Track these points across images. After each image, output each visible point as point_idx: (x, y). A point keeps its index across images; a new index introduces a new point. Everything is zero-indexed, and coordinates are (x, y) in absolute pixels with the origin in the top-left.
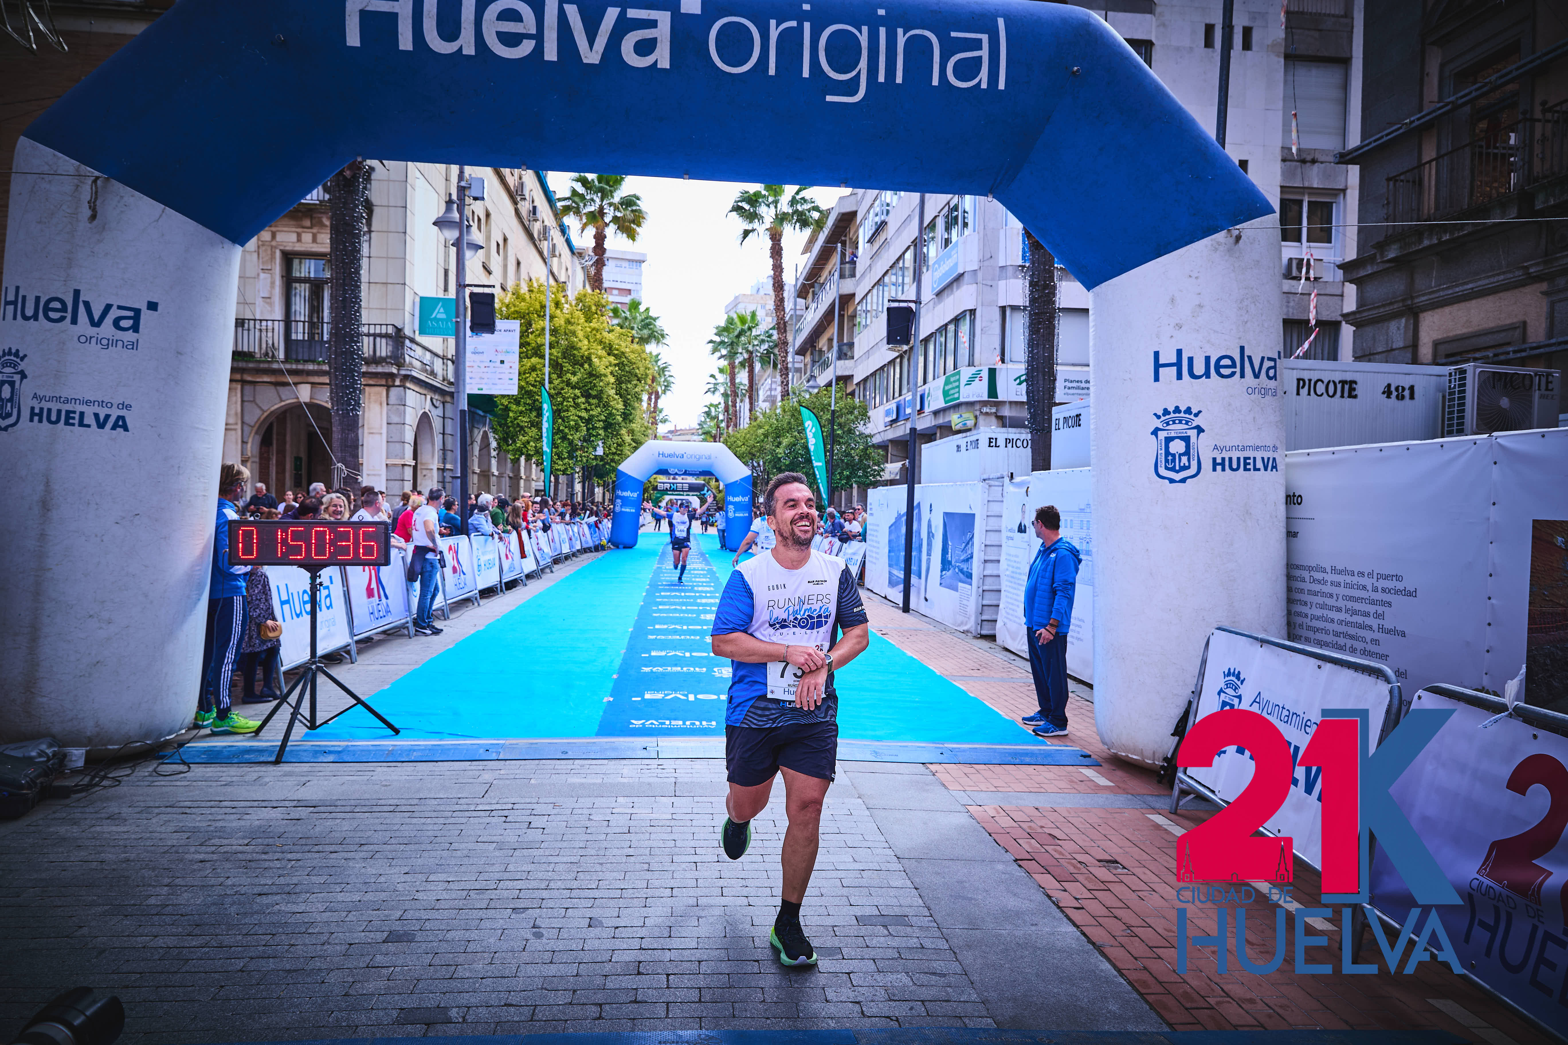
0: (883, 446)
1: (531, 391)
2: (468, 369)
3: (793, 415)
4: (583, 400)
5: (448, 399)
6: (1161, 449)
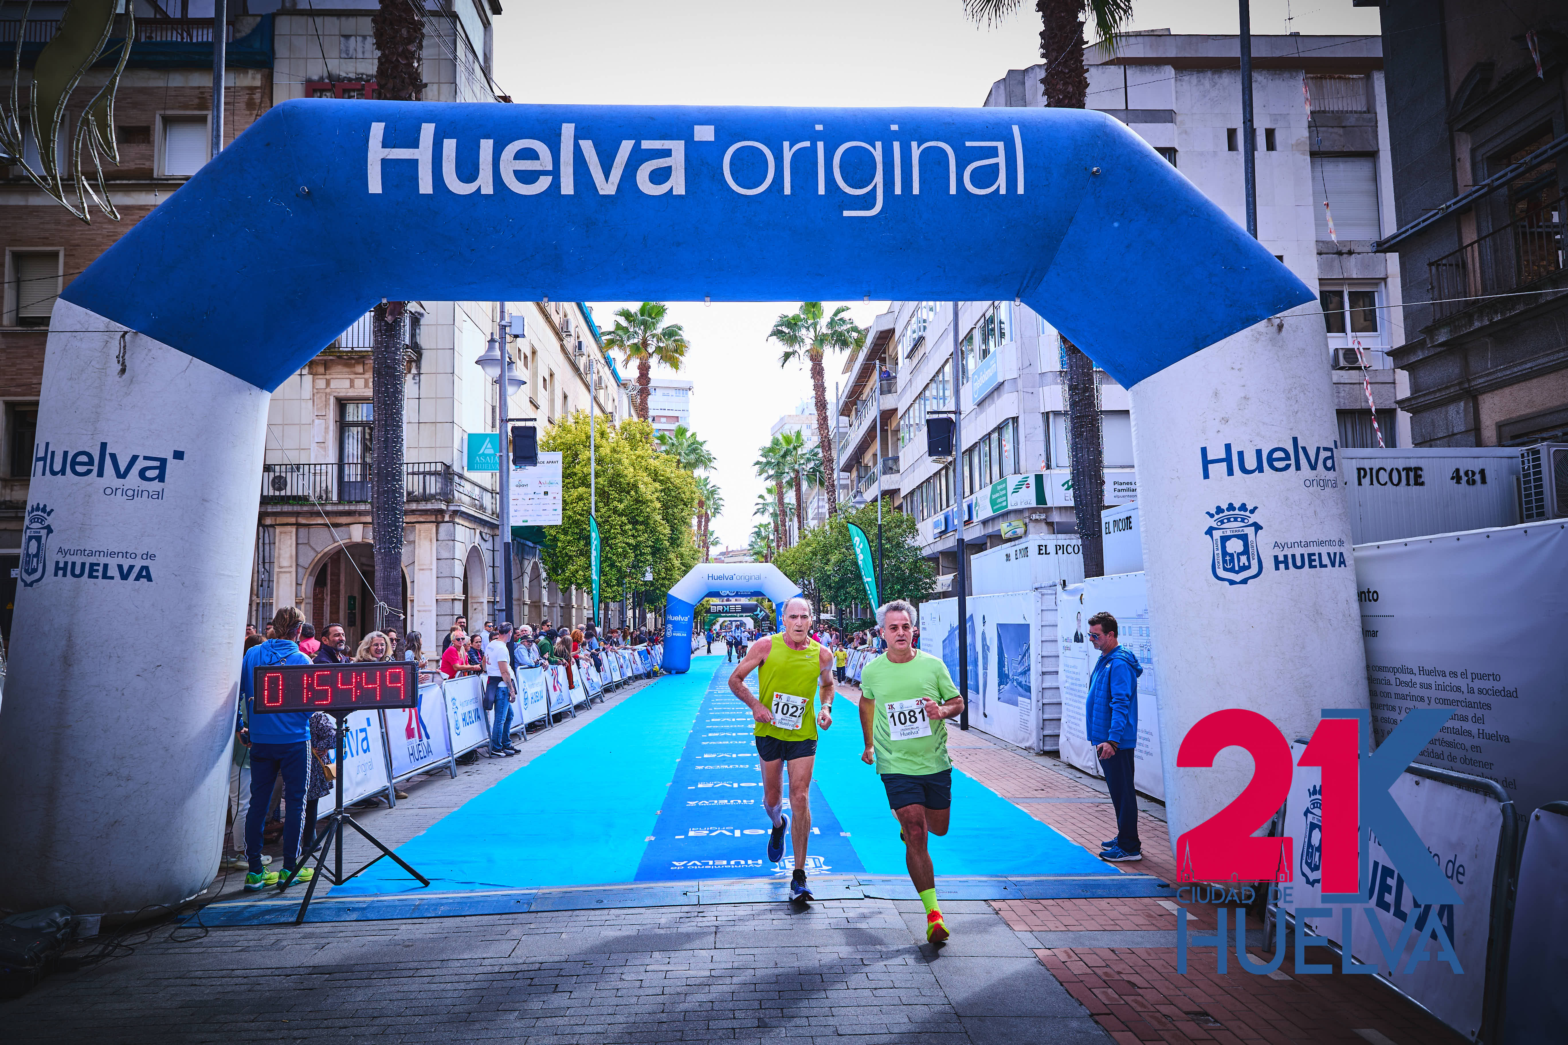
0: (933, 558)
1: (578, 520)
2: (511, 502)
3: (840, 532)
4: (630, 526)
5: (497, 532)
6: (1217, 549)
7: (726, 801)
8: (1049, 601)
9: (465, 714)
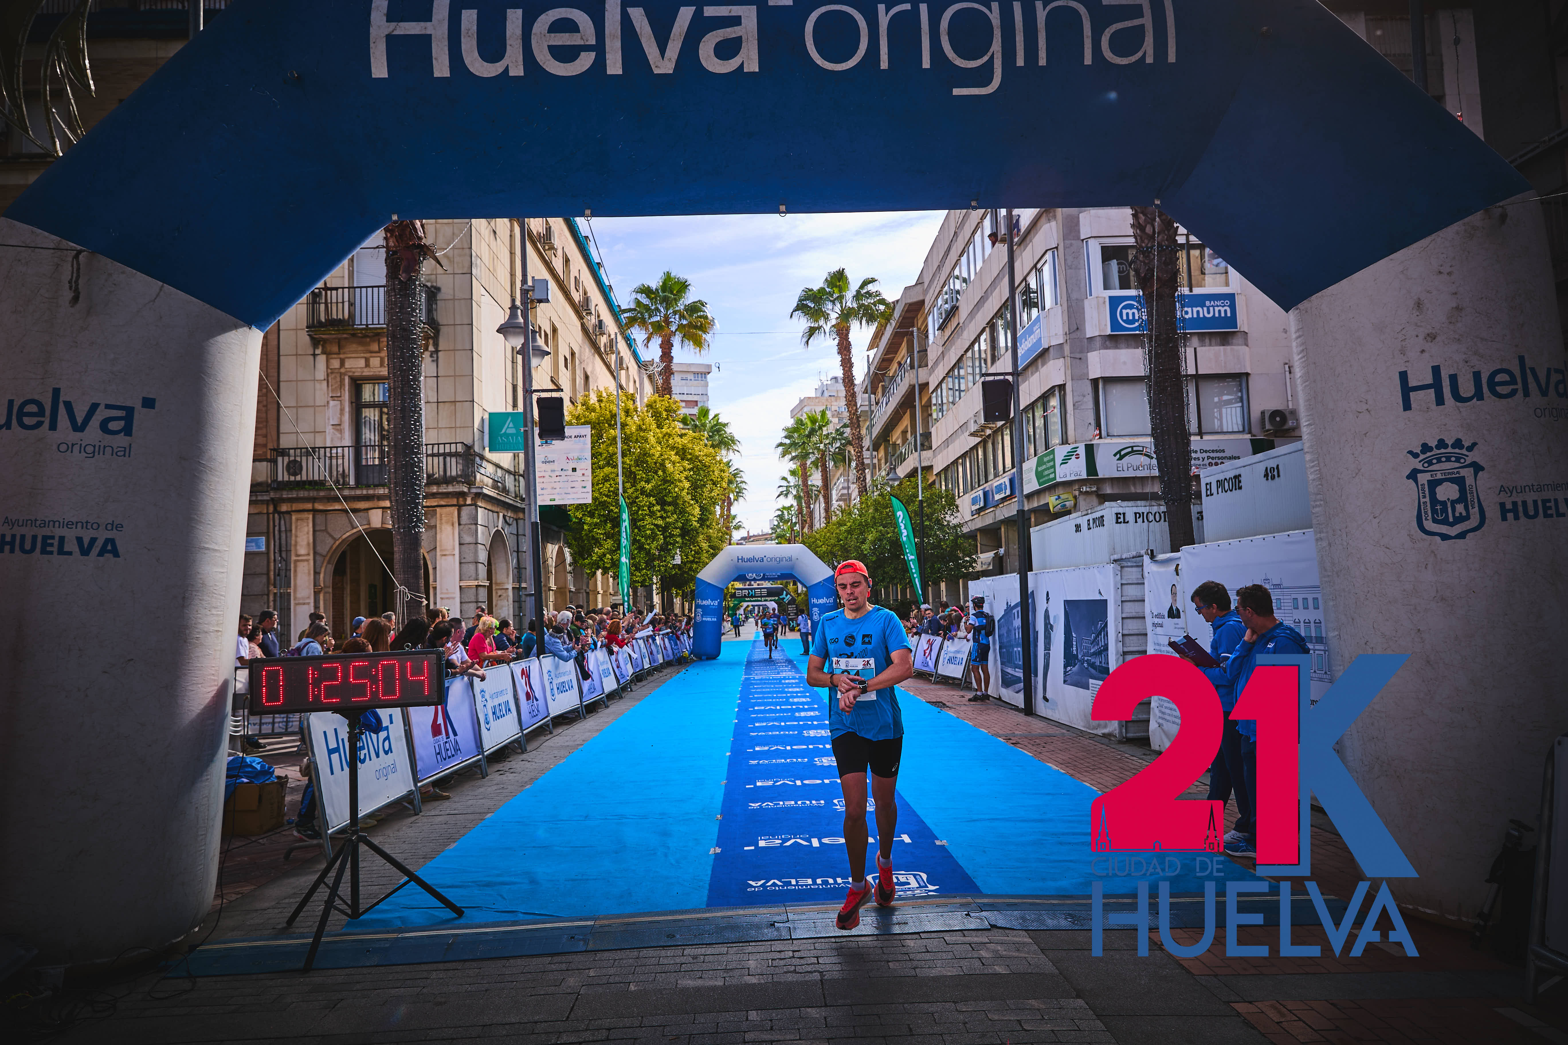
0: (972, 535)
1: (605, 501)
2: (538, 482)
3: (876, 510)
4: (659, 508)
5: (521, 515)
6: (1424, 497)
7: (793, 803)
8: (1132, 574)
9: (495, 707)
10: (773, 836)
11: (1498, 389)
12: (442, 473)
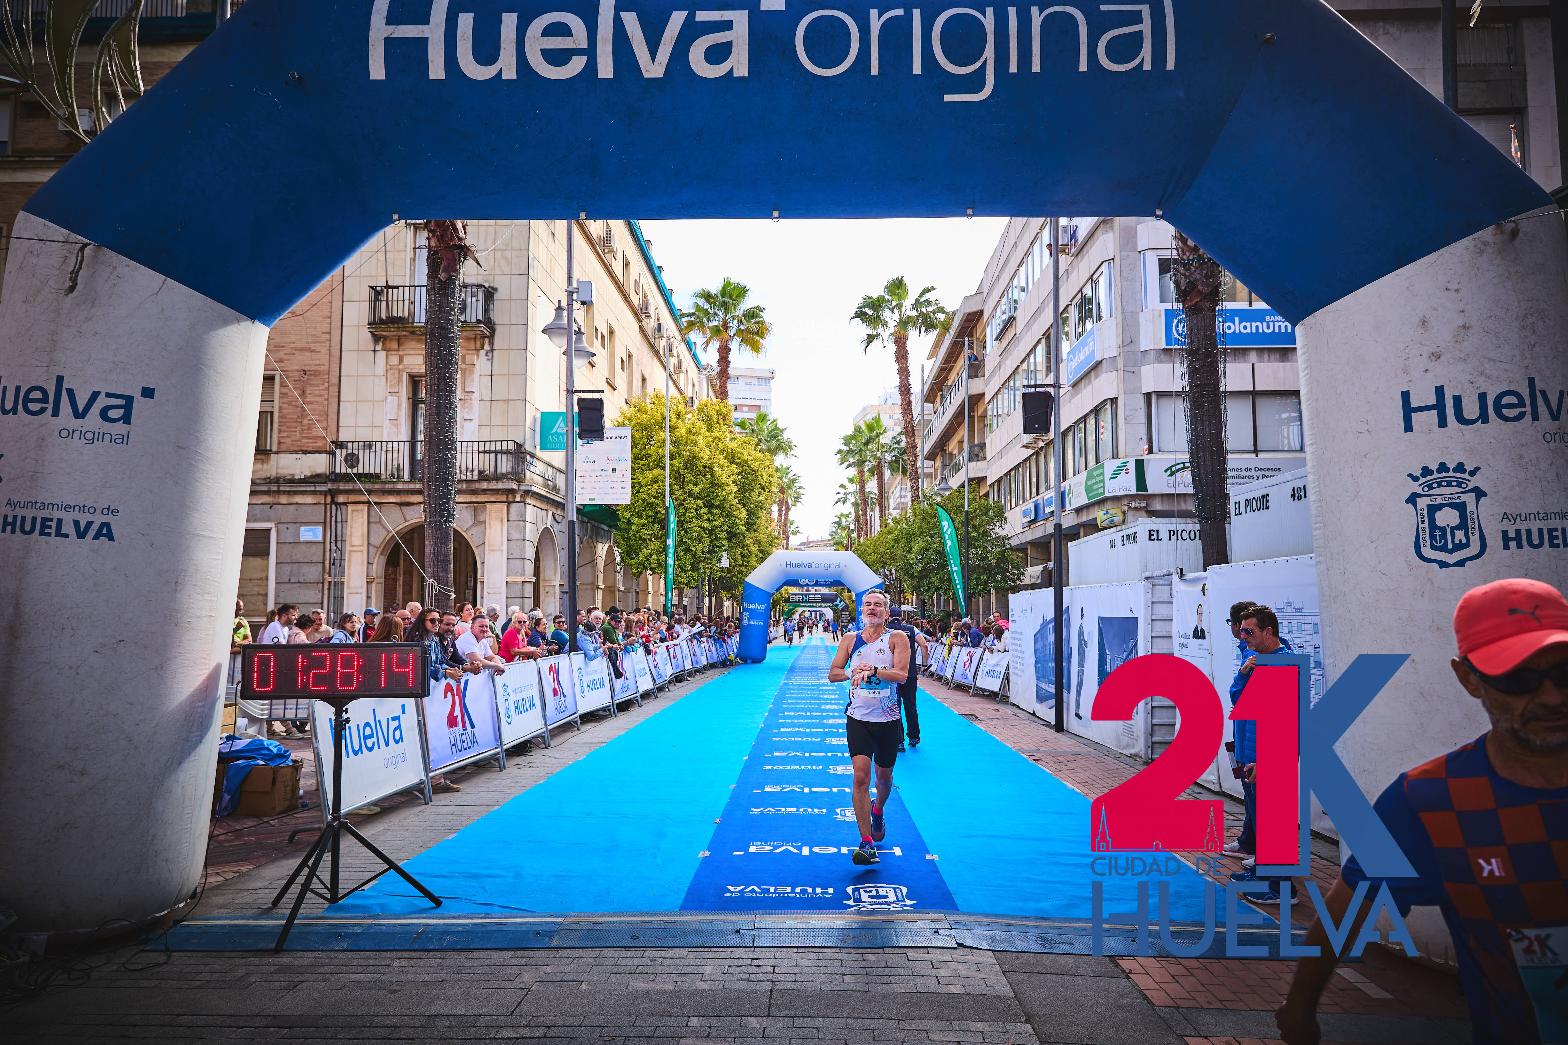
0: (1022, 548)
1: (653, 502)
2: (579, 481)
3: (924, 519)
4: (706, 510)
5: (562, 510)
6: (1423, 522)
7: (795, 810)
8: (1162, 592)
9: (518, 702)
10: (766, 842)
11: (1505, 411)
12: (492, 469)
